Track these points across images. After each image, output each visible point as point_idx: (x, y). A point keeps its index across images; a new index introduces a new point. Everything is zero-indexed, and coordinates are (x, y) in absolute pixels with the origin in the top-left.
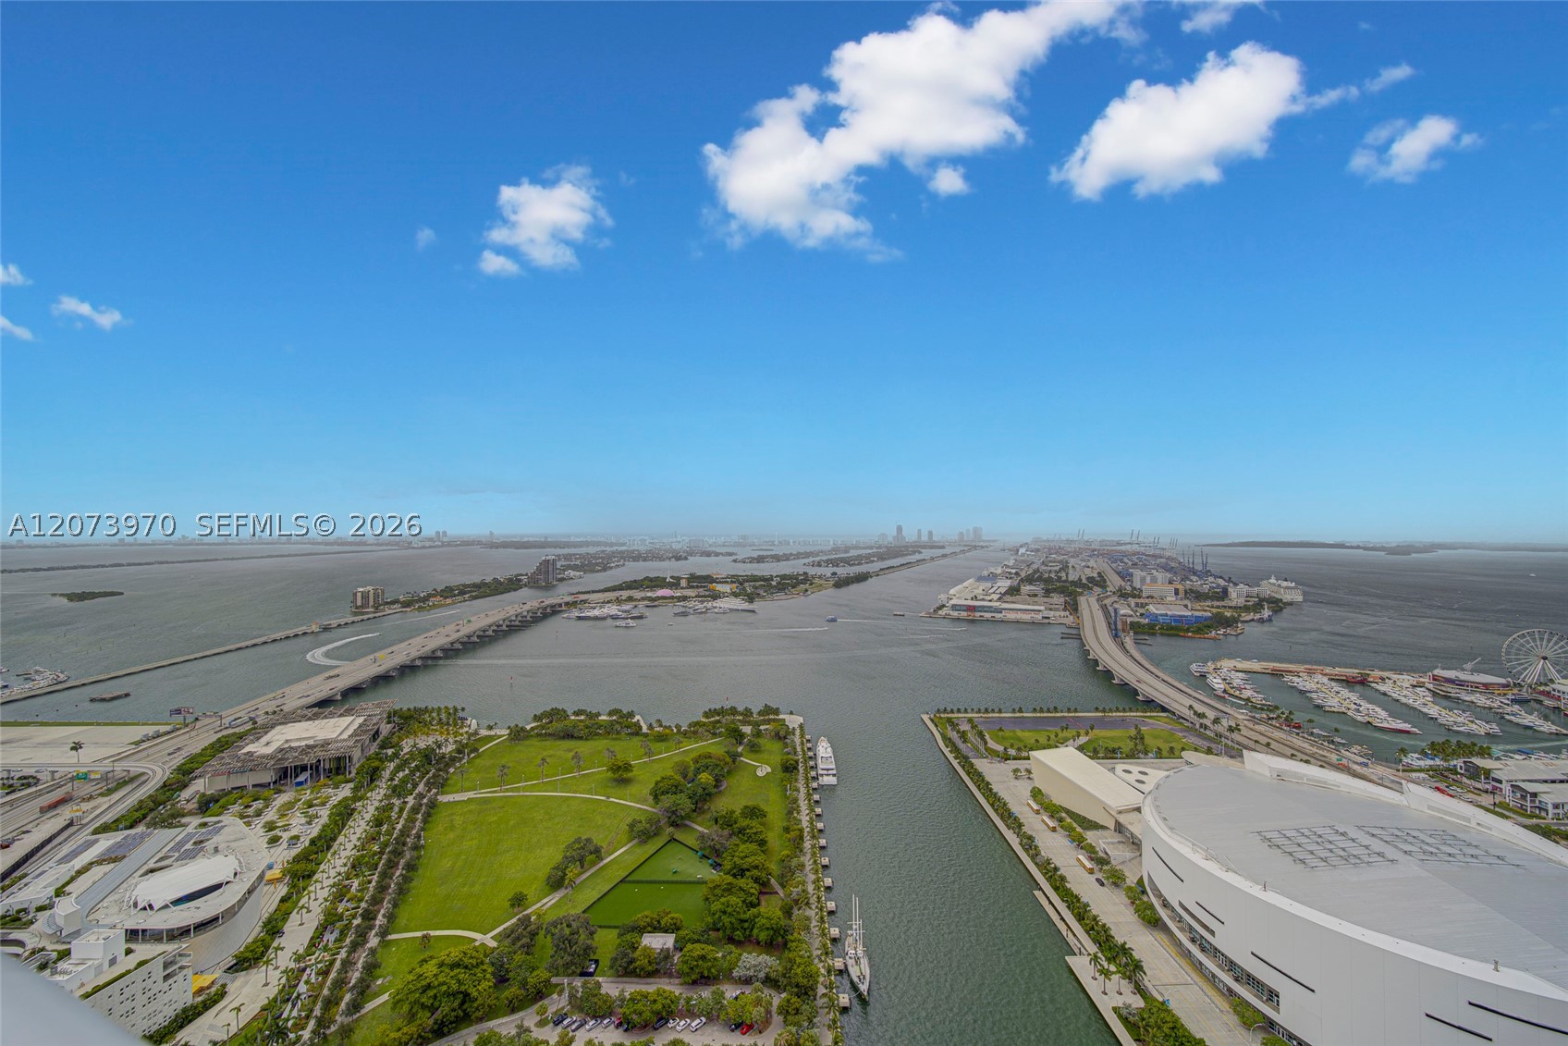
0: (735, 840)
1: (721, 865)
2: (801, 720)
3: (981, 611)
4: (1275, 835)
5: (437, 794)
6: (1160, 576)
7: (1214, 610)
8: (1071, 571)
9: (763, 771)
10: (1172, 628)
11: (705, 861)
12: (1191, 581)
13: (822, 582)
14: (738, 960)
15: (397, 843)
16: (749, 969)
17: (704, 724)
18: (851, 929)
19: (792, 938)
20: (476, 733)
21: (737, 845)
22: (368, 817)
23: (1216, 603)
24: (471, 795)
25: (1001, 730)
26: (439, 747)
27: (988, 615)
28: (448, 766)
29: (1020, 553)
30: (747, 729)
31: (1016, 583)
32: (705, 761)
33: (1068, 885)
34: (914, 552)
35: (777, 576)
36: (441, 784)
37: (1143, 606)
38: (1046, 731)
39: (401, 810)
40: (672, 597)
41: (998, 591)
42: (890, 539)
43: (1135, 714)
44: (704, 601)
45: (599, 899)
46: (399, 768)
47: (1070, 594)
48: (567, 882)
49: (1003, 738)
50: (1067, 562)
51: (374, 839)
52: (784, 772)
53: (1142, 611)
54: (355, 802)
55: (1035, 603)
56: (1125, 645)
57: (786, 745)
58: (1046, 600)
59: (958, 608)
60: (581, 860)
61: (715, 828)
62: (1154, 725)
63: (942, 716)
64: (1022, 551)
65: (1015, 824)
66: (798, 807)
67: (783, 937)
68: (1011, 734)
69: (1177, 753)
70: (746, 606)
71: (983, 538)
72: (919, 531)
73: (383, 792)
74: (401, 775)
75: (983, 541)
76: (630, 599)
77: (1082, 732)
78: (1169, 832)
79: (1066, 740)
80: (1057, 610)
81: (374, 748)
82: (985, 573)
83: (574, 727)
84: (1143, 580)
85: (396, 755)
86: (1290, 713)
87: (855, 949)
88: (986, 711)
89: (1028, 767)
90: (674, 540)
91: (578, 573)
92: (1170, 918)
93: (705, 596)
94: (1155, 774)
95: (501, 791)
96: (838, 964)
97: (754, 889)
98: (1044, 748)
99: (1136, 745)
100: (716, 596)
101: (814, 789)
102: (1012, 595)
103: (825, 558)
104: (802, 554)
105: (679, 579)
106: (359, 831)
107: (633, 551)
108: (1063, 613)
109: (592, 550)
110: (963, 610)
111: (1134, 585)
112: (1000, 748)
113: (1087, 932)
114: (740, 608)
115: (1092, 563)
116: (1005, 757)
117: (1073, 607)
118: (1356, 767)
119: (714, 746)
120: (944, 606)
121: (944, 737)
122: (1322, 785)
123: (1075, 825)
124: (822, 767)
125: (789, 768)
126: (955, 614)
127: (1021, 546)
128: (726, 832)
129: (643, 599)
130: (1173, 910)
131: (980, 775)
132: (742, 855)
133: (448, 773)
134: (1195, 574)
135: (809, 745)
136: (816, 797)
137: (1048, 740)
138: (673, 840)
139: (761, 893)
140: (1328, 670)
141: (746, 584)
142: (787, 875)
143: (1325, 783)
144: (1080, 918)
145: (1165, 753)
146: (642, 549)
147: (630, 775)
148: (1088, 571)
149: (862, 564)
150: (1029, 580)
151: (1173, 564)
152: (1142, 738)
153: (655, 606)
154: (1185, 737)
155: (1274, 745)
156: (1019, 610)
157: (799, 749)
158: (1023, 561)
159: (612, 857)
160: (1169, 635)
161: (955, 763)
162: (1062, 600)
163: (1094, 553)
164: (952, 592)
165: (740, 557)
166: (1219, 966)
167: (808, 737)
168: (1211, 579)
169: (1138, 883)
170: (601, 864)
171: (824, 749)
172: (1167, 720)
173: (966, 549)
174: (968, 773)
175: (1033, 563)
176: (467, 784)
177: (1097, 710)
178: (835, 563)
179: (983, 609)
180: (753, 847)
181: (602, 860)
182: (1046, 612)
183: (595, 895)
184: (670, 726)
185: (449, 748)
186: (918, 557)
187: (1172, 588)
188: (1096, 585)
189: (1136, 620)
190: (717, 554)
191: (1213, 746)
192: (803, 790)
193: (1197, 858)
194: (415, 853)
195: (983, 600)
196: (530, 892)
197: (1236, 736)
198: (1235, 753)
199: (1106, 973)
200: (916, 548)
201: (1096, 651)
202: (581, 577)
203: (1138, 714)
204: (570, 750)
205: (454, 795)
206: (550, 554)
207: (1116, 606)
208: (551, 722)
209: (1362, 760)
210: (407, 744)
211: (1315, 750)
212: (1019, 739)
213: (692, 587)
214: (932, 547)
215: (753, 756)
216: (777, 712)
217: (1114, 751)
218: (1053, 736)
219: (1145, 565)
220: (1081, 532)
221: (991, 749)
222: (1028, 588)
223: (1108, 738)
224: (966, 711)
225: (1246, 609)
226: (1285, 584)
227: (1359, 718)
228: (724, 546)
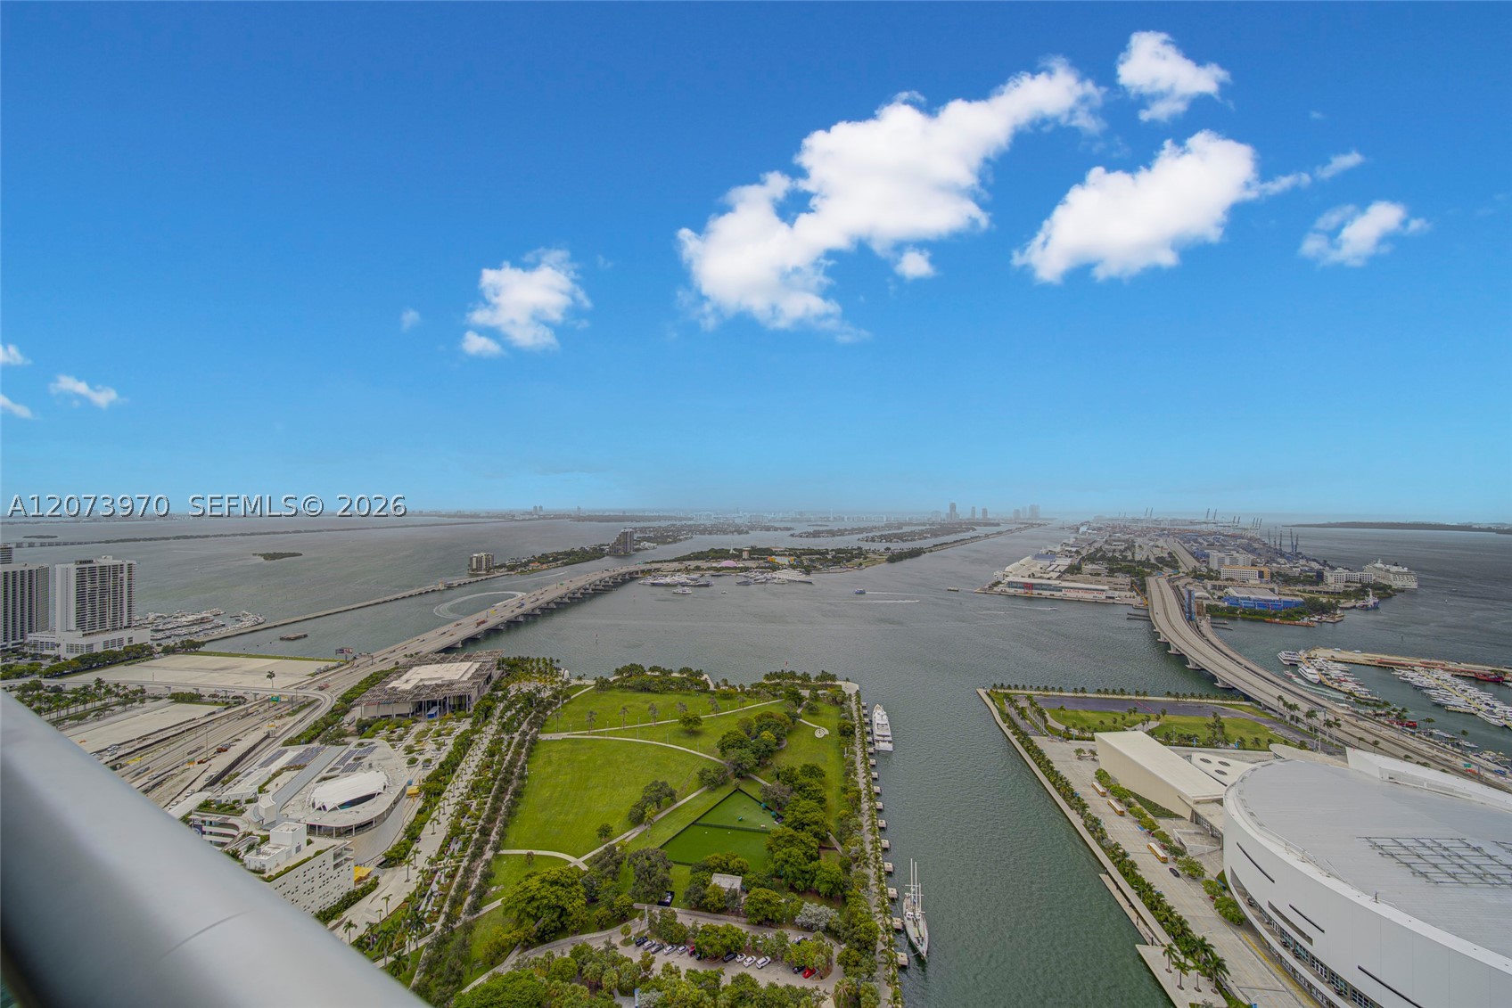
0: (795, 795)
1: (783, 818)
2: (857, 687)
3: (1039, 589)
4: (1389, 842)
5: (537, 733)
6: (1242, 557)
7: (1307, 596)
8: (1137, 550)
9: (821, 733)
10: (1256, 613)
11: (767, 812)
12: (1278, 563)
13: (876, 556)
14: (801, 908)
15: (507, 772)
16: (810, 917)
17: (766, 686)
18: (910, 891)
19: (850, 893)
20: (568, 682)
21: (798, 800)
22: (483, 747)
23: (1308, 588)
24: (565, 735)
25: (1062, 708)
26: (539, 692)
27: (1046, 593)
28: (546, 709)
29: (1080, 532)
30: (806, 693)
31: (1076, 562)
32: (767, 720)
33: (1139, 873)
34: (968, 530)
35: (832, 550)
36: (540, 724)
37: (1221, 588)
38: (1111, 712)
39: (509, 744)
40: (735, 568)
41: (1057, 569)
42: (944, 516)
43: (1213, 701)
44: (764, 572)
45: (673, 838)
46: (507, 708)
47: (1137, 574)
48: (646, 819)
49: (1065, 717)
50: (1133, 542)
51: (488, 767)
52: (841, 735)
53: (1220, 594)
54: (473, 735)
55: (1098, 583)
56: (1201, 628)
57: (843, 710)
58: (1110, 579)
59: (1015, 585)
60: (658, 801)
61: (777, 782)
62: (1234, 713)
63: (999, 691)
64: (1083, 529)
65: (1080, 806)
66: (856, 769)
67: (842, 892)
68: (1073, 714)
69: (1263, 745)
70: (803, 577)
71: (1041, 516)
72: (973, 508)
73: (495, 727)
74: (509, 714)
75: (1040, 519)
76: (698, 568)
77: (1153, 716)
78: (1257, 829)
79: (1134, 723)
80: (1121, 590)
81: (487, 690)
82: (1043, 551)
83: (650, 681)
84: (1221, 562)
85: (504, 697)
86: (1404, 710)
87: (914, 911)
88: (1046, 689)
89: (1092, 748)
90: (736, 515)
91: (652, 544)
92: (1258, 919)
93: (765, 568)
94: (1239, 766)
95: (589, 734)
96: (897, 923)
97: (815, 843)
98: (1110, 731)
99: (1215, 734)
100: (775, 568)
101: (871, 754)
102: (1072, 574)
103: (878, 534)
104: (856, 529)
105: (741, 551)
106: (477, 759)
107: (699, 526)
108: (1129, 594)
109: (664, 524)
110: (1020, 588)
111: (1211, 566)
112: (1062, 727)
113: (1161, 923)
114: (797, 579)
115: (1161, 543)
116: (1068, 736)
117: (1142, 589)
118: (1488, 775)
119: (774, 707)
120: (999, 583)
121: (1001, 712)
122: (1449, 793)
123: (1145, 811)
124: (878, 733)
125: (846, 732)
126: (1012, 591)
127: (1082, 525)
128: (787, 787)
129: (709, 569)
130: (1261, 910)
131: (1040, 753)
132: (802, 810)
133: (546, 715)
134: (1282, 555)
135: (865, 712)
136: (873, 761)
137: (1115, 723)
138: (738, 790)
139: (820, 847)
140: (1451, 665)
141: (803, 557)
142: (845, 833)
143: (1452, 790)
144: (1152, 908)
145: (1248, 744)
146: (708, 523)
147: (699, 728)
148: (1158, 552)
149: (914, 540)
150: (1091, 558)
151: (1256, 545)
152: (1222, 727)
153: (720, 576)
154: (1272, 729)
155: (1383, 744)
156: (1077, 588)
157: (855, 714)
158: (1083, 540)
159: (685, 801)
160: (1252, 620)
161: (1013, 739)
162: (1128, 580)
163: (1164, 532)
164: (1008, 569)
165: (797, 532)
166: (1317, 976)
167: (864, 704)
168: (1302, 562)
169: (1218, 878)
170: (675, 806)
171: (879, 716)
172: (1251, 710)
173: (1023, 526)
174: (1027, 750)
175: (1095, 541)
176: (562, 726)
177: (1169, 694)
178: (888, 538)
179: (1041, 586)
180: (813, 803)
181: (676, 802)
182: (1110, 592)
183: (669, 834)
184: (734, 686)
185: (547, 694)
186: (972, 534)
187: (1255, 571)
188: (1167, 566)
189: (1213, 603)
190: (776, 529)
191: (1306, 740)
192: (859, 754)
193: (1292, 860)
194: (521, 782)
195: (1041, 578)
196: (616, 825)
197: (1334, 731)
198: (1337, 749)
199: (1183, 968)
200: (970, 525)
201: (1167, 633)
202: (654, 548)
203: (1217, 702)
204: (647, 702)
205: (551, 735)
206: (628, 527)
207: (1188, 587)
208: (631, 676)
209: (1498, 768)
210: (513, 689)
211: (1435, 752)
212: (1083, 720)
213: (754, 559)
214: (987, 524)
215: (812, 718)
216: (833, 678)
217: (1189, 738)
218: (1119, 719)
219: (1223, 546)
220: (1149, 511)
221: (1053, 728)
222: (1090, 566)
223: (1183, 725)
224: (1024, 688)
225: (1347, 595)
226: (1395, 569)
227: (1493, 721)
228: (782, 521)
